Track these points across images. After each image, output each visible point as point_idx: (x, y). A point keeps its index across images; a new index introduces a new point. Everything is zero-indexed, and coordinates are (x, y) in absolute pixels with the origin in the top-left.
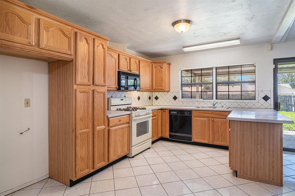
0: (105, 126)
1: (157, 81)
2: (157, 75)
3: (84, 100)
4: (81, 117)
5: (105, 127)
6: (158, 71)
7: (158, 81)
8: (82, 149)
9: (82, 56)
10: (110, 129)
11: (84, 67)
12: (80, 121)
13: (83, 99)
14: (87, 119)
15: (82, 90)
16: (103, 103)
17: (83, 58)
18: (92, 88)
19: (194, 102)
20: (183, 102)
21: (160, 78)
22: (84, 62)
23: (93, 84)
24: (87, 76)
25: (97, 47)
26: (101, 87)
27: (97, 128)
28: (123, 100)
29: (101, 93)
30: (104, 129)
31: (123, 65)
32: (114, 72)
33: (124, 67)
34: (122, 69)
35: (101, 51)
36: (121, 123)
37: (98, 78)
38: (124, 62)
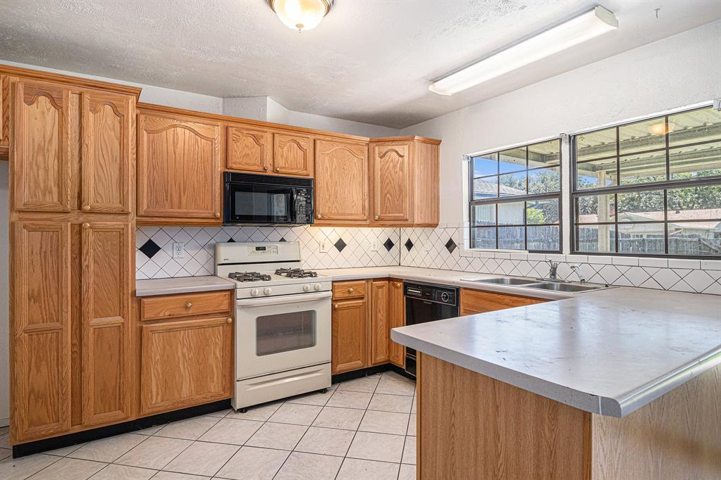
0: (123, 317)
1: (386, 195)
2: (387, 177)
3: (44, 250)
4: (33, 291)
5: (122, 320)
6: (392, 164)
7: (388, 196)
8: (38, 370)
9: (36, 140)
10: (144, 326)
11: (42, 166)
12: (30, 300)
13: (39, 245)
14: (55, 296)
15: (33, 224)
16: (117, 257)
17: (39, 145)
18: (77, 219)
19: (499, 261)
20: (470, 260)
21: (397, 187)
22: (44, 155)
23: (80, 208)
24: (55, 190)
25: (91, 114)
26: (108, 217)
27: (95, 321)
28: (264, 249)
29: (106, 230)
30: (120, 328)
31: (243, 154)
32: (205, 177)
33: (246, 160)
34: (241, 167)
35: (109, 122)
36: (190, 312)
37: (97, 193)
38: (248, 147)
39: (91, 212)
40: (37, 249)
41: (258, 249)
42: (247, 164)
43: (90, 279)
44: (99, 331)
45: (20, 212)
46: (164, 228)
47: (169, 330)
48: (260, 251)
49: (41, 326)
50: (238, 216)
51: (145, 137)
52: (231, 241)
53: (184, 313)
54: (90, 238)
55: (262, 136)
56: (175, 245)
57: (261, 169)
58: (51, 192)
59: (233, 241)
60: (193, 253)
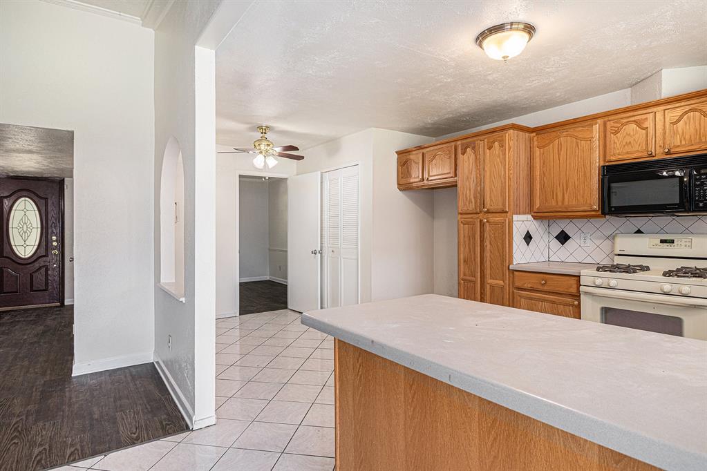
3: (469, 236)
4: (465, 258)
5: (503, 284)
12: (464, 262)
13: (467, 233)
14: (474, 262)
15: (465, 221)
24: (473, 200)
25: (488, 151)
26: (497, 215)
27: (490, 281)
28: (672, 241)
29: (496, 224)
30: (502, 288)
31: (624, 143)
32: (585, 174)
33: (628, 149)
34: (621, 157)
35: (497, 153)
36: (546, 288)
37: (491, 200)
38: (629, 135)
39: (488, 212)
40: (466, 235)
41: (663, 241)
42: (627, 153)
43: (487, 254)
44: (492, 287)
45: (461, 214)
46: (574, 221)
47: (531, 299)
48: (665, 244)
49: (468, 278)
50: (614, 207)
51: (537, 152)
52: (639, 232)
53: (541, 288)
54: (487, 227)
55: (646, 119)
56: (583, 235)
57: (645, 154)
58: (472, 202)
59: (641, 232)
60: (598, 242)
